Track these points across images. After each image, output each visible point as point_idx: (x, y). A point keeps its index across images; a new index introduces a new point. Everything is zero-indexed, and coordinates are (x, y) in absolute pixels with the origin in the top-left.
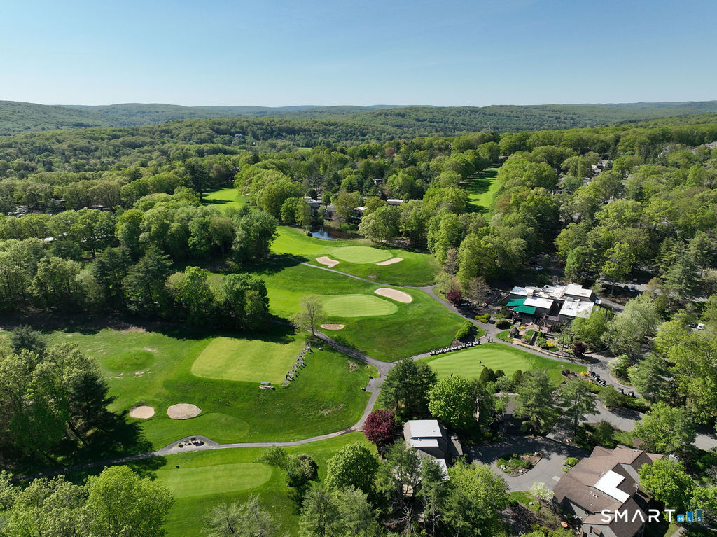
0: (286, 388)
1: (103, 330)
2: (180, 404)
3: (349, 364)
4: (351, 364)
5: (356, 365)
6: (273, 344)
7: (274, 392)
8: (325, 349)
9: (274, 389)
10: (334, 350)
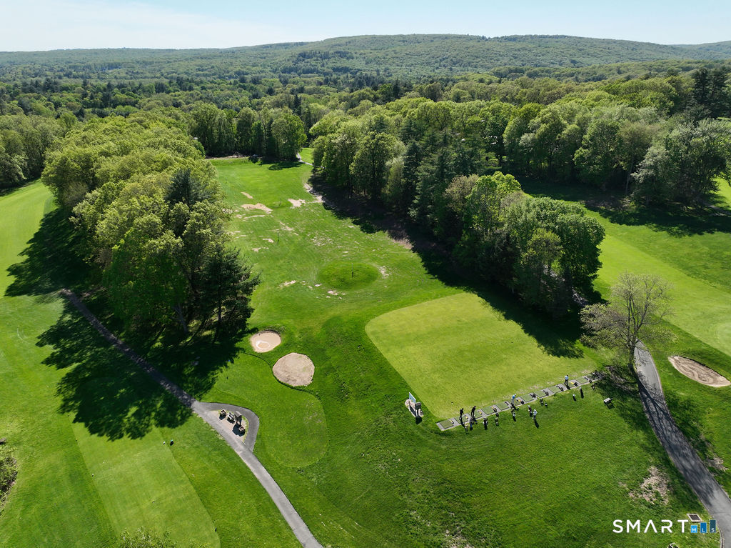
0: (438, 433)
1: (381, 232)
2: (305, 357)
3: (647, 475)
4: (652, 481)
5: (663, 492)
6: (531, 342)
7: (411, 427)
8: (621, 408)
9: (419, 420)
10: (640, 421)
